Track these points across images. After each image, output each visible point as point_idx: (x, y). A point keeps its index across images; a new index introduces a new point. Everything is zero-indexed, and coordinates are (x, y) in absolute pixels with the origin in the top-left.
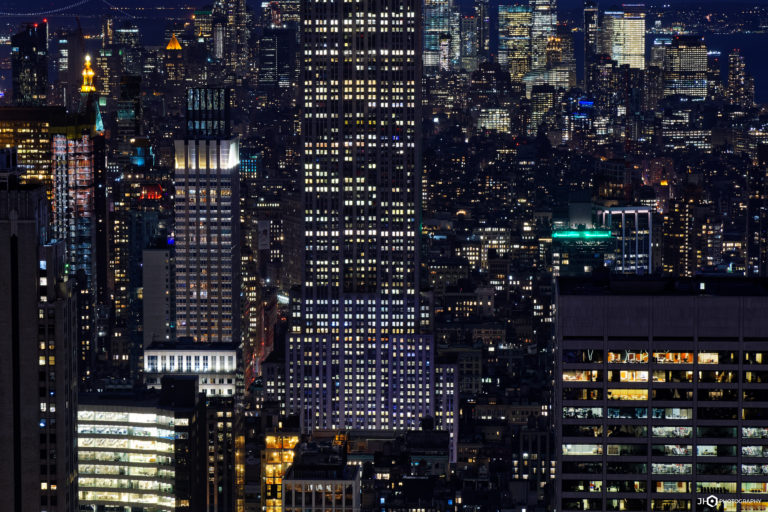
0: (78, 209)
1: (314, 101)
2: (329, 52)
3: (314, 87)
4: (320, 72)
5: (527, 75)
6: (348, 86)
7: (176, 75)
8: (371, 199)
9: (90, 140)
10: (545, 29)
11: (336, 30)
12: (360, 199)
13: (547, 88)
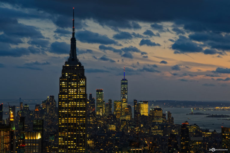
0: (6, 149)
1: (61, 123)
2: (65, 111)
3: (61, 119)
4: (63, 116)
5: (120, 117)
6: (70, 119)
7: (37, 117)
8: (75, 146)
9: (9, 132)
10: (125, 106)
11: (67, 106)
12: (72, 146)
13: (125, 120)
